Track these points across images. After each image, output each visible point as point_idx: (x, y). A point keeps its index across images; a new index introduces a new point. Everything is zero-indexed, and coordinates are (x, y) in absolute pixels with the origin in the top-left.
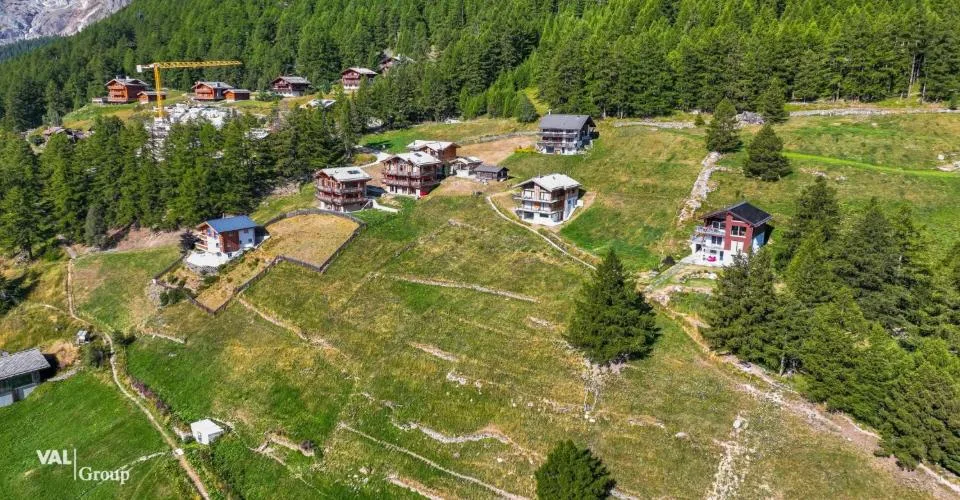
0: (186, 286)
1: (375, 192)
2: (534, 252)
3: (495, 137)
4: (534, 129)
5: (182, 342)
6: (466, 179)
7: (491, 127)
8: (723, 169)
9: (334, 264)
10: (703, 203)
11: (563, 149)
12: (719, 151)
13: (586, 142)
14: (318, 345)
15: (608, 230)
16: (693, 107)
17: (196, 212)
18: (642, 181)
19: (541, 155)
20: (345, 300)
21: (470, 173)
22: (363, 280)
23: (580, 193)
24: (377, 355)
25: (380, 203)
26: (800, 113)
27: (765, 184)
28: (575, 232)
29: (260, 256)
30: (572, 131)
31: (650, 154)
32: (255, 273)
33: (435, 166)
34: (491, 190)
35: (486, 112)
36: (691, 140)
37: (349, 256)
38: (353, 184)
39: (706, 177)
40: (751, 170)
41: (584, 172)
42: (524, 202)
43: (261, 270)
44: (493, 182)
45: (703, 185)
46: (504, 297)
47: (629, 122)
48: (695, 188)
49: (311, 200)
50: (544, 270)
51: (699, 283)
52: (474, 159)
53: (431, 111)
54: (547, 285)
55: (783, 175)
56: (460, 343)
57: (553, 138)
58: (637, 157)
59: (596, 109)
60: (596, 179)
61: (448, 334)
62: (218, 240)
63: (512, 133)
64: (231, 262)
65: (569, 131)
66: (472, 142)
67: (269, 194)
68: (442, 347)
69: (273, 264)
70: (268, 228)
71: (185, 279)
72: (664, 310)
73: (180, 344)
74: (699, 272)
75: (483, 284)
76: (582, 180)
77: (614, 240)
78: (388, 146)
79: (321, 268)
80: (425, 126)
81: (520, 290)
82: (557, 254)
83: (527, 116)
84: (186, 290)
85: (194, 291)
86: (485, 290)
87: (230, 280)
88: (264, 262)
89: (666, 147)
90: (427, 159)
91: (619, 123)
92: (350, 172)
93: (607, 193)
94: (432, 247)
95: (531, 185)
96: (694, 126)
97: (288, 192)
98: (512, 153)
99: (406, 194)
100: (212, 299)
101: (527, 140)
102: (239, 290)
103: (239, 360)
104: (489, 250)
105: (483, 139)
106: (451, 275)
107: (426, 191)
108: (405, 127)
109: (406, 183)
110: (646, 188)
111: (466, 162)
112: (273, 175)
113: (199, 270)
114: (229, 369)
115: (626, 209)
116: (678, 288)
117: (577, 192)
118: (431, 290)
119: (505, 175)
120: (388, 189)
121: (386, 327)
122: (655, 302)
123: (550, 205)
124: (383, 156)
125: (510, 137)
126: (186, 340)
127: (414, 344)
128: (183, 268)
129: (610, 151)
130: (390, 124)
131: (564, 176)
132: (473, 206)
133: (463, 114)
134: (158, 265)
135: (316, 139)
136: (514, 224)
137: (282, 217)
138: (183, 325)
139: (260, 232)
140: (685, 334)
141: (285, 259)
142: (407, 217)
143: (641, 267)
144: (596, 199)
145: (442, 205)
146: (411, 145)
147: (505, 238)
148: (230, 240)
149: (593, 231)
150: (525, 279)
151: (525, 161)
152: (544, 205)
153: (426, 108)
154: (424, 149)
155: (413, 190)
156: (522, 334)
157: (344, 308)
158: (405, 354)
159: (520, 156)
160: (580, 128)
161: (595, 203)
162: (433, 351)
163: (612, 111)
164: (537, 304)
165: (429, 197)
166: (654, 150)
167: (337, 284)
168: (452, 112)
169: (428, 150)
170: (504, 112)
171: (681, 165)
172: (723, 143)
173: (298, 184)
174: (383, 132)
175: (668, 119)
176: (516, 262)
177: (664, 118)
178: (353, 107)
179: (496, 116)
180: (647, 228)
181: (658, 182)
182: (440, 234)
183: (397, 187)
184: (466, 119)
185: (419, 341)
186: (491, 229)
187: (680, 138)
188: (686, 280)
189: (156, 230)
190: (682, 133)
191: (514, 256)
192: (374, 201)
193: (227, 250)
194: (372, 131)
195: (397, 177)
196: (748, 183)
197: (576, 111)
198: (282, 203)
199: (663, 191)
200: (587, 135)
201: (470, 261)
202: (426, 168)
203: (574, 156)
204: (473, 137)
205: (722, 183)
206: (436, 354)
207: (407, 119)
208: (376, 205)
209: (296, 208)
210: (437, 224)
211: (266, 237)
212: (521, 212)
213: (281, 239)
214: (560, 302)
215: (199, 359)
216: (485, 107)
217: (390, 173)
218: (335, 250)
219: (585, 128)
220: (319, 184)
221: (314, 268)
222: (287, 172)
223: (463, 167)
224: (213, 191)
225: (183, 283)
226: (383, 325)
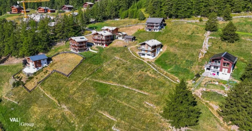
0: (22, 80)
1: (90, 45)
2: (146, 71)
3: (131, 25)
4: (144, 22)
5: (17, 103)
6: (121, 41)
7: (130, 22)
8: (213, 38)
9: (73, 74)
10: (207, 51)
11: (154, 30)
12: (210, 31)
13: (162, 27)
14: (64, 109)
15: (172, 60)
16: (198, 15)
17: (29, 52)
18: (184, 42)
19: (147, 32)
20: (75, 89)
21: (123, 38)
22: (83, 81)
23: (161, 46)
24: (85, 116)
25: (91, 49)
26: (236, 17)
27: (229, 44)
28: (160, 62)
29: (48, 70)
30: (158, 24)
31: (185, 32)
32: (46, 76)
33: (110, 36)
34: (130, 45)
35: (128, 17)
36: (199, 27)
37: (78, 71)
38: (82, 43)
39: (207, 41)
40: (224, 38)
41: (162, 38)
42: (141, 50)
43: (48, 75)
44: (131, 42)
45: (206, 44)
46: (135, 91)
47: (176, 20)
48: (204, 45)
49: (68, 48)
50: (150, 80)
51: (212, 86)
52: (124, 33)
53: (110, 16)
54: (152, 87)
55: (236, 40)
56: (118, 112)
57: (151, 26)
58: (180, 33)
59: (165, 16)
60: (167, 41)
61: (113, 108)
62: (33, 63)
63: (137, 24)
64: (38, 71)
65: (156, 24)
66: (123, 27)
67: (55, 45)
68: (111, 113)
69: (52, 73)
70: (52, 58)
71: (22, 77)
72: (200, 99)
73: (16, 104)
74: (211, 81)
75: (127, 85)
76: (161, 41)
77: (175, 65)
78: (96, 28)
79: (68, 76)
80: (108, 21)
81: (141, 89)
82: (155, 73)
83: (142, 18)
84: (21, 81)
85: (24, 82)
86: (128, 88)
87: (37, 78)
88: (49, 71)
89: (190, 29)
90: (108, 33)
91: (173, 20)
92: (81, 38)
93: (171, 46)
94: (109, 67)
95: (144, 44)
96: (199, 22)
97: (61, 44)
98: (137, 31)
99: (101, 46)
100: (30, 86)
101: (142, 26)
102: (39, 83)
103: (35, 113)
104: (129, 70)
105: (127, 26)
106: (114, 80)
107: (107, 45)
108: (102, 21)
109: (100, 42)
110: (185, 45)
111: (121, 34)
112: (56, 39)
113: (27, 74)
114: (31, 116)
115: (178, 52)
116: (204, 89)
117: (160, 46)
118: (107, 86)
119: (135, 39)
120: (95, 44)
121: (89, 103)
122: (196, 96)
123: (151, 51)
124: (94, 32)
125: (136, 25)
126: (18, 103)
127: (100, 112)
128: (22, 73)
129: (171, 30)
130: (97, 21)
131: (156, 40)
132: (123, 51)
133: (121, 17)
134: (16, 70)
135: (70, 26)
136: (138, 59)
137: (58, 54)
138: (19, 96)
139: (49, 60)
140: (210, 112)
141: (56, 71)
142: (100, 55)
143: (187, 78)
144: (167, 48)
145: (113, 50)
146: (103, 28)
147: (135, 65)
148: (38, 64)
149: (167, 61)
150: (143, 84)
151: (141, 34)
152: (149, 51)
153: (108, 15)
154: (107, 30)
155: (103, 44)
156: (143, 110)
157: (75, 93)
158: (96, 116)
159: (139, 32)
160: (161, 22)
161: (167, 50)
162: (107, 115)
163: (170, 16)
164: (148, 96)
165: (108, 47)
166: (186, 30)
167: (73, 82)
168: (117, 16)
169: (108, 30)
170: (134, 17)
171: (197, 36)
172: (212, 28)
173: (65, 42)
174: (95, 23)
175: (190, 19)
176: (139, 76)
177: (188, 19)
178: (83, 15)
179: (131, 18)
180: (187, 61)
181: (189, 43)
182: (111, 62)
183: (98, 43)
184: (121, 19)
185: (101, 110)
186: (130, 61)
187: (195, 26)
188: (206, 85)
189: (17, 57)
190: (195, 24)
191: (139, 73)
192: (89, 48)
193: (36, 67)
194: (91, 23)
195: (98, 40)
196: (223, 43)
197: (158, 16)
198: (59, 48)
199: (192, 46)
200: (163, 25)
201: (122, 74)
202: (107, 37)
203: (158, 32)
204: (124, 25)
205: (213, 43)
206: (108, 116)
207: (102, 19)
208: (90, 50)
209: (63, 50)
210: (111, 58)
211: (51, 62)
212: (140, 53)
213: (56, 63)
214: (158, 95)
215: (21, 111)
216: (128, 15)
217: (95, 38)
218: (74, 68)
219: (162, 22)
220: (70, 43)
221: (66, 75)
222: (60, 37)
223: (120, 36)
224: (34, 45)
225: (20, 79)
226: (88, 102)
